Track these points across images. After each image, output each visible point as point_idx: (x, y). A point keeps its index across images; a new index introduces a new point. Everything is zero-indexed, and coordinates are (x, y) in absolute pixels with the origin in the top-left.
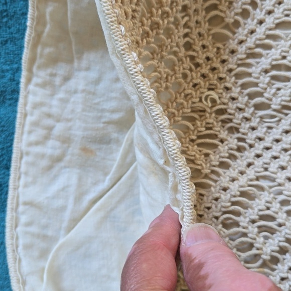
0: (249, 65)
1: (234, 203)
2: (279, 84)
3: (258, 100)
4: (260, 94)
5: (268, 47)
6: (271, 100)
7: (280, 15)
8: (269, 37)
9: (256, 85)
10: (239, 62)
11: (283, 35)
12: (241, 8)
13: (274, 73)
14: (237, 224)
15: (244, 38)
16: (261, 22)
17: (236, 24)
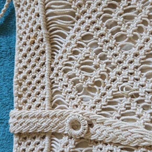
10: (142, 61)
12: (136, 26)
15: (142, 45)
17: (135, 37)
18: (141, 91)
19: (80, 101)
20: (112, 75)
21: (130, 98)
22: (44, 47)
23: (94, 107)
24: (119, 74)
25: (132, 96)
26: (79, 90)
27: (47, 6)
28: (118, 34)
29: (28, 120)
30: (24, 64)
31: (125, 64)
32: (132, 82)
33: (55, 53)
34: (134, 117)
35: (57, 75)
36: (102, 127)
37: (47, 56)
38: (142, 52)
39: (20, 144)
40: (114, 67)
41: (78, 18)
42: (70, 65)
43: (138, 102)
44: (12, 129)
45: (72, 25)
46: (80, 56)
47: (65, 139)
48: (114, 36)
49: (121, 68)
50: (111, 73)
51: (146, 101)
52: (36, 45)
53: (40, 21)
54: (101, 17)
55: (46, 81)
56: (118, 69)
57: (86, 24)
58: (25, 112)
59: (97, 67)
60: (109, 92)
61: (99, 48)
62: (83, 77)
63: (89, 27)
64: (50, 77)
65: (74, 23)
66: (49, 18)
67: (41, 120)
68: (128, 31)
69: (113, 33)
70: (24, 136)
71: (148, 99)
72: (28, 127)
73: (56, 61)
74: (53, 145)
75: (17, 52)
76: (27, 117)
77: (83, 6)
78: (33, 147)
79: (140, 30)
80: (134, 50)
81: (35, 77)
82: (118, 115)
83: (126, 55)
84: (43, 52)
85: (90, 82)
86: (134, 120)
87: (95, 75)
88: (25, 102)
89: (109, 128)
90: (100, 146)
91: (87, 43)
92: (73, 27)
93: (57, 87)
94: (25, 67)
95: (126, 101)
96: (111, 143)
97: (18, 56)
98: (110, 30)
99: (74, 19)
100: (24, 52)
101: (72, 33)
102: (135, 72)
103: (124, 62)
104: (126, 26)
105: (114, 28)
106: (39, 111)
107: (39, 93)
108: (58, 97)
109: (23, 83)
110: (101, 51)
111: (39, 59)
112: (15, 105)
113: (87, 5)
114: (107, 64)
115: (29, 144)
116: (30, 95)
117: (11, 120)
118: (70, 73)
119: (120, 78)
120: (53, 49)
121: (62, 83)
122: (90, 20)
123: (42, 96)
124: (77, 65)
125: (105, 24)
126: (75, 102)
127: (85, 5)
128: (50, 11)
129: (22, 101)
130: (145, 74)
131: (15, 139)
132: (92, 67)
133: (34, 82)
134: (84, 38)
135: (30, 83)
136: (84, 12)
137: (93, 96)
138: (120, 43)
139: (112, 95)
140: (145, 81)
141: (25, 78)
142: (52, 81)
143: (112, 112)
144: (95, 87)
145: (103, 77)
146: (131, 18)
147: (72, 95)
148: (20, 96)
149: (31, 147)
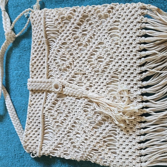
0: (92, 58)
1: (87, 104)
2: (101, 63)
3: (95, 69)
4: (95, 67)
5: (96, 51)
6: (99, 69)
7: (99, 40)
9: (94, 64)
10: (89, 57)
11: (100, 47)
12: (88, 39)
13: (99, 60)
14: (88, 111)
15: (89, 49)
16: (94, 43)
17: (87, 45)
18: (87, 72)
19: (61, 76)
21: (82, 75)
22: (45, 47)
23: (66, 79)
24: (78, 63)
26: (60, 70)
27: (46, 26)
28: (79, 43)
29: (36, 84)
30: (35, 55)
32: (84, 67)
33: (50, 50)
34: (83, 84)
35: (51, 62)
36: (68, 88)
38: (89, 53)
39: (32, 95)
40: (76, 60)
41: (61, 33)
42: (56, 57)
43: (85, 77)
44: (29, 88)
45: (58, 37)
46: (61, 53)
47: (53, 94)
48: (77, 44)
49: (79, 60)
50: (74, 62)
51: (88, 77)
52: (41, 46)
53: (43, 34)
54: (71, 34)
55: (45, 65)
57: (64, 37)
58: (35, 79)
61: (70, 49)
62: (62, 64)
63: (65, 38)
64: (48, 63)
65: (58, 36)
66: (47, 32)
67: (42, 84)
68: (83, 41)
69: (77, 42)
70: (34, 92)
71: (89, 76)
72: (36, 87)
73: (50, 54)
74: (47, 96)
75: (32, 48)
76: (35, 82)
77: (63, 27)
78: (38, 97)
79: (89, 41)
80: (86, 52)
81: (40, 62)
82: (76, 83)
83: (82, 53)
84: (45, 50)
85: (65, 66)
86: (82, 86)
87: (67, 63)
88: (35, 75)
89: (71, 88)
90: (68, 97)
91: (64, 47)
92: (58, 38)
93: (51, 68)
94: (36, 57)
95: (80, 76)
96: (72, 96)
97: (32, 51)
98: (75, 40)
99: (59, 34)
100: (35, 49)
101: (57, 41)
102: (85, 63)
103: (81, 57)
104: (83, 39)
105: (77, 40)
108: (51, 73)
109: (34, 65)
110: (71, 51)
111: (42, 53)
112: (30, 76)
113: (65, 27)
114: (74, 58)
115: (36, 96)
116: (37, 72)
117: (28, 83)
118: (56, 61)
119: (78, 65)
120: (49, 48)
121: (53, 66)
122: (66, 35)
123: (43, 72)
124: (60, 57)
125: (73, 37)
126: (58, 76)
127: (64, 26)
128: (48, 29)
129: (33, 74)
130: (89, 63)
131: (30, 93)
132: (66, 59)
133: (40, 65)
134: (63, 44)
135: (38, 65)
136: (64, 30)
137: (66, 73)
138: (80, 47)
139: (74, 73)
140: (89, 67)
141: (35, 62)
142: (49, 65)
143: (74, 81)
144: (67, 69)
145: (71, 64)
146: (85, 35)
147: (57, 73)
148: (33, 72)
149: (37, 97)
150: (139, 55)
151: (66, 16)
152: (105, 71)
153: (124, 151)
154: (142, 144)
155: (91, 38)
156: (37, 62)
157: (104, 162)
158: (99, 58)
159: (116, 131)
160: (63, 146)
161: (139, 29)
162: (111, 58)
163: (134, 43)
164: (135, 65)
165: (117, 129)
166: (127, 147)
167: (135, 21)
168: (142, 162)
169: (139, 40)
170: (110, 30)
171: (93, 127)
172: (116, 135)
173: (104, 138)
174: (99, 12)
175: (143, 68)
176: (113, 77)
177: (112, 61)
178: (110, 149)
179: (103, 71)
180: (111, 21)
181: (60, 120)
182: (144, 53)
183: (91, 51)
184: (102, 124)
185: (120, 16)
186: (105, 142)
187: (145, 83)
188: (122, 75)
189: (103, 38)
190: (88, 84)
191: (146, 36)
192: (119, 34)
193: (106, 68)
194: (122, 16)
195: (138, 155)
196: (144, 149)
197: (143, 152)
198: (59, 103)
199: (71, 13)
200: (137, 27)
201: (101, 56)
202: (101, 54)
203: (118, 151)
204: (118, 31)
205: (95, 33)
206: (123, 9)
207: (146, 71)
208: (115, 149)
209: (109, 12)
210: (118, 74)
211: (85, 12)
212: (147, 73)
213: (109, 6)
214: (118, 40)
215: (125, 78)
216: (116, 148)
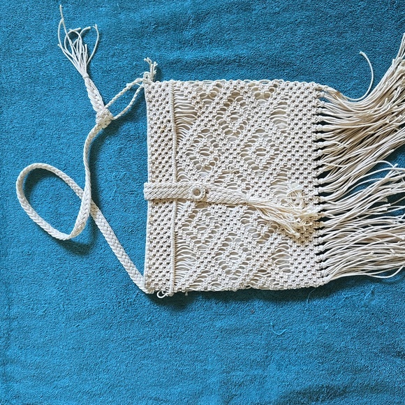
0: (246, 151)
1: (246, 213)
2: (261, 158)
3: (253, 165)
4: (253, 163)
5: (254, 142)
6: (258, 165)
7: (257, 127)
8: (253, 137)
9: (251, 159)
10: (242, 149)
11: (259, 136)
12: (239, 125)
13: (258, 153)
14: (248, 222)
15: (243, 138)
16: (249, 131)
17: (238, 133)
18: (241, 170)
19: (199, 177)
20: (222, 158)
21: (233, 174)
22: (172, 136)
23: (209, 181)
24: (227, 157)
25: (235, 173)
26: (198, 169)
27: (175, 106)
28: (227, 130)
29: (161, 190)
30: (155, 148)
31: (231, 151)
32: (235, 163)
33: (180, 140)
34: (236, 186)
35: (181, 157)
36: (215, 193)
37: (174, 142)
38: (242, 143)
39: (153, 208)
40: (223, 153)
41: (199, 117)
42: (192, 150)
43: (238, 177)
44: (146, 196)
45: (194, 121)
46: (200, 145)
47: (188, 203)
48: (224, 131)
49: (228, 153)
51: (243, 176)
52: (165, 134)
53: (170, 116)
54: (216, 118)
55: (172, 161)
56: (226, 155)
57: (205, 122)
58: (157, 184)
59: (212, 152)
60: (220, 170)
61: (213, 139)
62: (202, 159)
63: (207, 124)
64: (176, 158)
66: (177, 115)
67: (171, 189)
68: (233, 128)
69: (223, 129)
70: (157, 202)
71: (245, 175)
72: (161, 194)
73: (180, 146)
74: (178, 207)
75: (149, 138)
76: (161, 187)
78: (164, 209)
79: (241, 128)
80: (237, 142)
81: (163, 158)
82: (225, 185)
83: (232, 144)
84: (171, 140)
85: (207, 163)
86: (236, 189)
87: (211, 158)
88: (157, 177)
89: (220, 193)
90: (213, 206)
91: (205, 135)
92: (195, 123)
93: (181, 166)
94: (156, 150)
95: (231, 176)
96: (220, 203)
97: (150, 141)
98: (221, 127)
99: (196, 117)
100: (155, 138)
101: (194, 127)
102: (238, 157)
103: (231, 149)
104: (233, 124)
105: (224, 125)
106: (168, 184)
107: (167, 171)
108: (181, 174)
109: (155, 162)
110: (215, 141)
111: (167, 145)
112: (149, 179)
114: (219, 150)
115: (161, 207)
116: (160, 172)
117: (145, 190)
118: (191, 156)
119: (227, 161)
120: (179, 138)
121: (185, 164)
122: (207, 119)
123: (169, 172)
124: (198, 150)
125: (218, 122)
126: (195, 177)
127: (204, 107)
128: (179, 110)
129: (154, 176)
130: (244, 158)
131: (149, 204)
132: (208, 152)
133: (164, 161)
134: (203, 131)
135: (160, 163)
136: (204, 113)
137: (208, 173)
138: (229, 136)
139: (222, 172)
140: (244, 163)
141: (157, 159)
142: (177, 161)
143: (221, 183)
144: (210, 166)
145: (216, 159)
146: (236, 119)
147: (193, 172)
148: (153, 172)
149: (162, 209)
150: (315, 146)
151: (208, 92)
152: (268, 168)
153: (301, 266)
154: (321, 256)
155: (244, 123)
156: (160, 158)
157: (275, 285)
158: (257, 150)
159: (287, 244)
160: (209, 275)
161: (314, 115)
162: (276, 150)
163: (309, 132)
164: (310, 159)
165: (288, 241)
166: (304, 262)
167: (310, 105)
168: (323, 277)
169: (315, 128)
170: (272, 114)
171: (258, 242)
172: (287, 248)
173: (273, 254)
174: (257, 89)
175: (320, 162)
176: (278, 175)
177: (278, 154)
178: (280, 268)
179: (265, 168)
180: (275, 102)
181: (203, 238)
182: (321, 144)
183: (245, 140)
184: (269, 237)
185: (287, 97)
186: (274, 259)
187: (322, 181)
188: (292, 171)
189: (264, 124)
190: (244, 185)
191: (323, 123)
192: (286, 120)
193: (268, 163)
194: (290, 97)
195: (319, 269)
196: (324, 261)
197: (324, 264)
198: (199, 215)
199: (214, 89)
200: (313, 112)
201: (261, 147)
202: (261, 145)
203: (292, 268)
204: (285, 115)
205: (249, 117)
206: (291, 89)
207: (323, 166)
208: (288, 266)
209: (272, 90)
210: (286, 171)
211: (235, 89)
212: (324, 168)
213: (271, 83)
214: (286, 127)
215: (296, 176)
216: (289, 264)
